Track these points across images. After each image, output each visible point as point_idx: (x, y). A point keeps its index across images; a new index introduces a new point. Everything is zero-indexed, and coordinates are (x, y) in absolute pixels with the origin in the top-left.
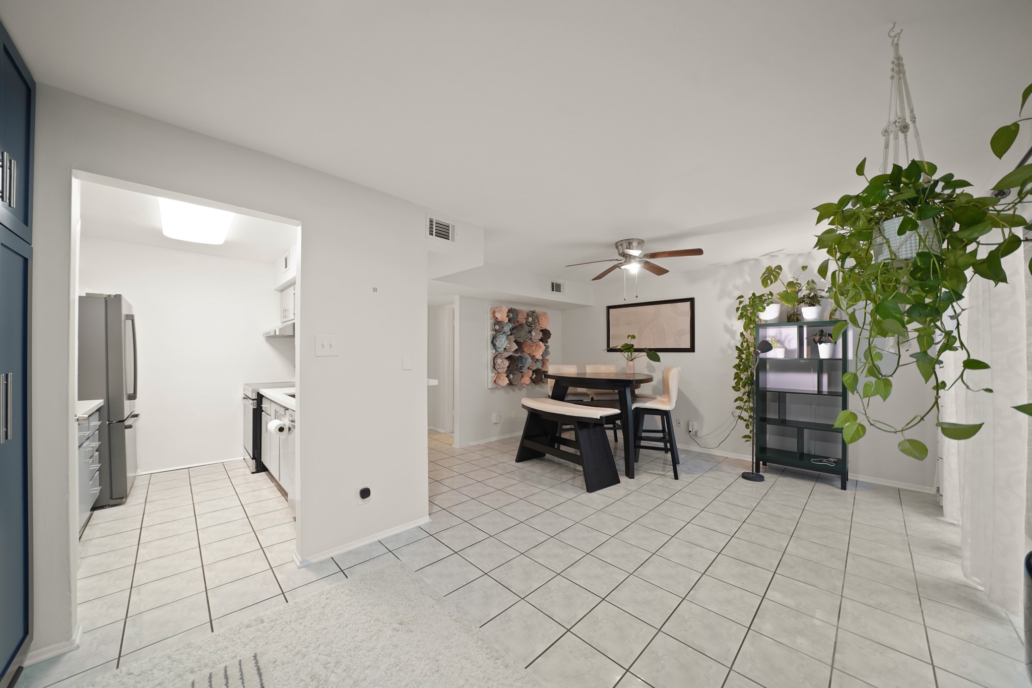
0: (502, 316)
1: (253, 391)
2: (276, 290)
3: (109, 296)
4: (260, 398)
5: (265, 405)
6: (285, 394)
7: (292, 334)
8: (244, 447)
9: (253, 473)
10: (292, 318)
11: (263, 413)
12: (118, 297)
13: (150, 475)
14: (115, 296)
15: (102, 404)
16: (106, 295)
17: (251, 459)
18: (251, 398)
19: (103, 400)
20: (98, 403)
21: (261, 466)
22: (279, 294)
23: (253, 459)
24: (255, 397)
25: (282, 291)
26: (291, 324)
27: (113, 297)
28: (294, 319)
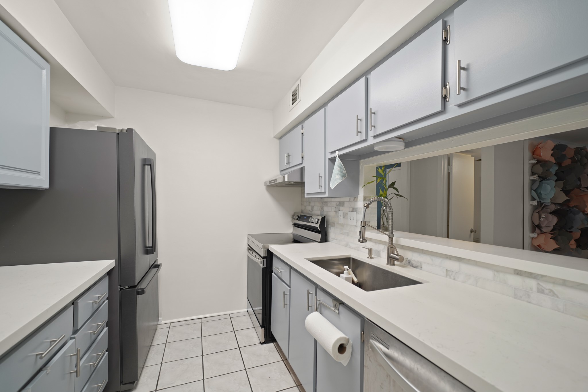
0: (547, 155)
1: (263, 248)
2: (275, 137)
3: (122, 130)
4: (270, 256)
5: (276, 266)
6: (306, 259)
7: (299, 180)
8: (248, 298)
9: (262, 344)
10: (300, 162)
11: (273, 274)
12: (130, 131)
13: (169, 324)
14: (127, 131)
15: (114, 265)
16: (118, 130)
17: (260, 327)
18: (261, 255)
19: (115, 260)
20: (109, 264)
21: (270, 336)
22: (278, 141)
23: (262, 327)
24: (264, 254)
25: (280, 138)
26: (298, 169)
27: (125, 132)
28: (301, 164)
